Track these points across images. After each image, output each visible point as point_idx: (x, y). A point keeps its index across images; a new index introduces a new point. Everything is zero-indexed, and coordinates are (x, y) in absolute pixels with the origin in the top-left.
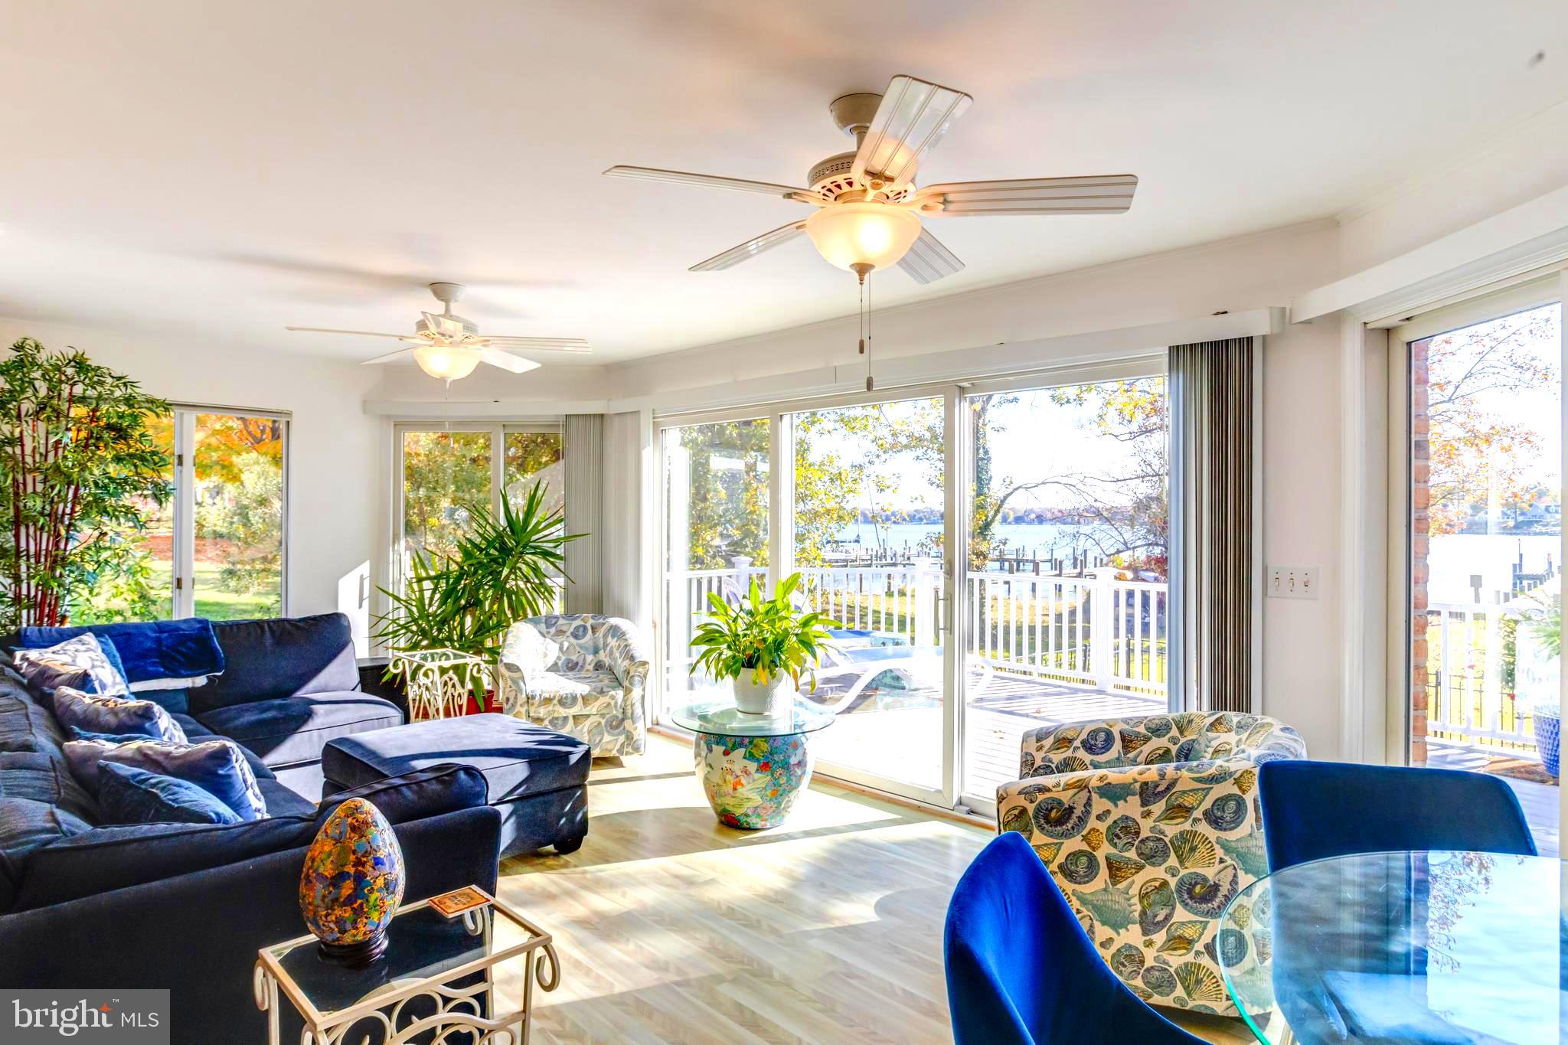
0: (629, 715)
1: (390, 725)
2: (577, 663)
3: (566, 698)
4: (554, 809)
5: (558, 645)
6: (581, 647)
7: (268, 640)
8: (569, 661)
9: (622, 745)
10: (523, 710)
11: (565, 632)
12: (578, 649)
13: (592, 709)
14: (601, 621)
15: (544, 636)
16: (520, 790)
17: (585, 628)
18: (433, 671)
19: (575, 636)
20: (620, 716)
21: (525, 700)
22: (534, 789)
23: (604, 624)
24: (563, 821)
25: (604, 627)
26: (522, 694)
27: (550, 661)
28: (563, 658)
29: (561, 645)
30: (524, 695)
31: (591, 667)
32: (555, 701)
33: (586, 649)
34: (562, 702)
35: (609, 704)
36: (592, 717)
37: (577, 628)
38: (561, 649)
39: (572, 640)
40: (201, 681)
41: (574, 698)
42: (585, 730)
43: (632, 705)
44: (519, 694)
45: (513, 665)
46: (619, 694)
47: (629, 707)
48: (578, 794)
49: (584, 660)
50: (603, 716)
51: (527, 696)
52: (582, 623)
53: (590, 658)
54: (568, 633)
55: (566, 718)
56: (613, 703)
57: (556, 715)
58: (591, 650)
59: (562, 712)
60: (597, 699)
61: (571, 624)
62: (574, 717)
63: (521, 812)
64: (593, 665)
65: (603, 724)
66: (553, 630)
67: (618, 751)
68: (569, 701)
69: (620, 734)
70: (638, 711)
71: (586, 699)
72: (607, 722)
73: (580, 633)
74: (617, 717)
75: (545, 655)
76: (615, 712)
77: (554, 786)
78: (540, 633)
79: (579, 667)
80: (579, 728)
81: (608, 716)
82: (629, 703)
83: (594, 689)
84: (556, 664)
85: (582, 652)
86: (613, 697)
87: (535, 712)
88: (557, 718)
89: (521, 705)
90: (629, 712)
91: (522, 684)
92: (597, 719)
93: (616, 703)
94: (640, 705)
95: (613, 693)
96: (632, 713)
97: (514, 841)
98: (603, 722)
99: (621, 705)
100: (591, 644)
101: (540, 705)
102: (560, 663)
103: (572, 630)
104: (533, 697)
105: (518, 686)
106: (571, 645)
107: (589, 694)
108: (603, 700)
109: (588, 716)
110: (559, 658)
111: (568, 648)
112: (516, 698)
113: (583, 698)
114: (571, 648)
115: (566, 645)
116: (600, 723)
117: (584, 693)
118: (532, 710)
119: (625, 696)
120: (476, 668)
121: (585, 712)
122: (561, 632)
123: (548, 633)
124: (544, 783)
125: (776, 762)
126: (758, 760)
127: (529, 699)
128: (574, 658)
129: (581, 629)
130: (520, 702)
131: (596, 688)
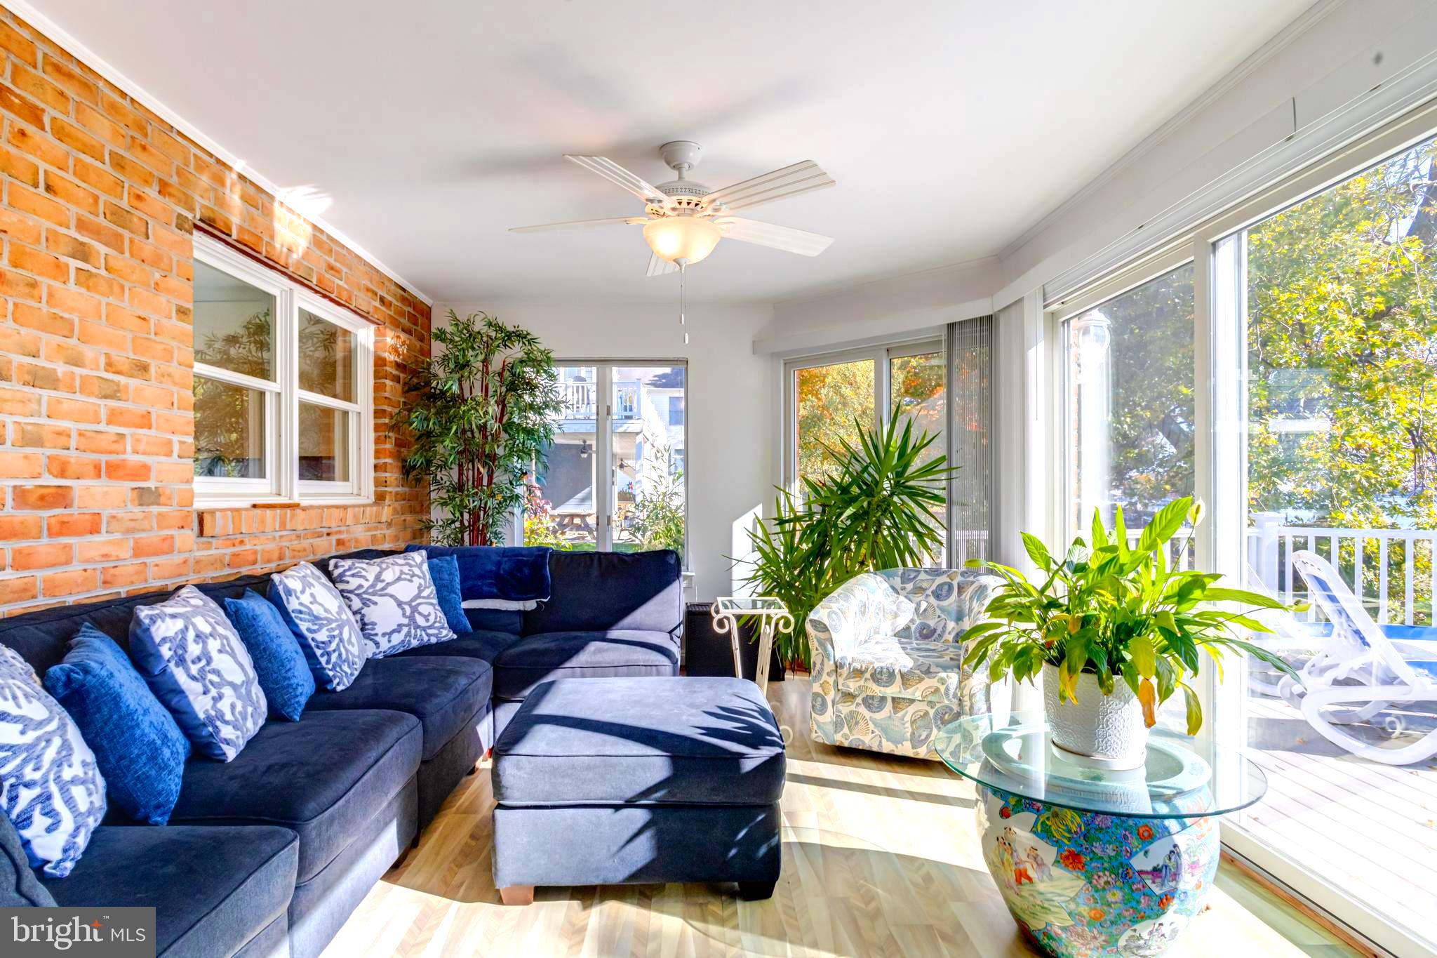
0: (967, 708)
1: (658, 674)
2: (935, 631)
3: (881, 673)
4: (718, 833)
5: (914, 605)
6: (942, 610)
7: (595, 572)
8: (924, 626)
9: (958, 746)
10: (831, 680)
11: (925, 590)
12: (938, 612)
13: (916, 692)
14: (971, 579)
15: (898, 593)
16: (658, 795)
17: (950, 587)
18: (728, 619)
19: (938, 596)
20: (956, 708)
21: (834, 668)
22: (680, 797)
23: (973, 583)
24: (733, 852)
25: (973, 587)
26: (829, 660)
27: (902, 622)
28: (918, 622)
29: (919, 605)
30: (832, 662)
31: (950, 638)
32: (868, 675)
33: (949, 613)
34: (877, 677)
35: (937, 690)
36: (917, 703)
37: (940, 586)
38: (917, 610)
39: (932, 600)
40: (531, 605)
41: (891, 674)
42: (907, 718)
43: (971, 696)
44: (826, 660)
45: (820, 623)
46: (953, 678)
47: (966, 698)
48: (760, 818)
49: (945, 627)
50: (932, 704)
51: (835, 663)
52: (948, 580)
53: (951, 625)
54: (929, 592)
55: (883, 699)
56: (942, 688)
57: (869, 693)
58: (954, 615)
59: (878, 691)
60: (921, 680)
61: (933, 581)
62: (894, 699)
63: (662, 826)
64: (953, 634)
65: (931, 715)
66: (910, 586)
67: (951, 753)
68: (884, 677)
69: (954, 731)
70: (980, 704)
71: (906, 678)
72: (936, 713)
73: (944, 593)
74: (951, 709)
75: (896, 616)
76: (946, 702)
77: (718, 799)
78: (893, 588)
79: (936, 635)
80: (899, 715)
81: (938, 705)
82: (966, 692)
83: (918, 667)
84: (907, 628)
85: (943, 616)
86: (943, 681)
87: (843, 685)
88: (873, 697)
89: (828, 674)
90: (967, 704)
91: (829, 647)
92: (924, 707)
93: (947, 689)
94: (983, 698)
95: (943, 675)
96: (971, 707)
97: (653, 861)
98: (932, 712)
99: (955, 696)
100: (954, 608)
101: (848, 678)
102: (913, 627)
103: (934, 587)
104: (842, 666)
105: (825, 649)
106: (930, 606)
107: (910, 672)
108: (929, 683)
109: (912, 701)
110: (912, 621)
111: (925, 610)
112: (822, 663)
113: (902, 676)
114: (930, 611)
115: (924, 605)
116: (926, 713)
117: (904, 670)
118: (841, 681)
119: (960, 682)
120: (782, 622)
121: (907, 694)
122: (919, 590)
123: (903, 589)
124: (699, 792)
125: (1095, 857)
126: (1057, 843)
127: (838, 666)
128: (932, 623)
129: (946, 587)
130: (827, 670)
131: (922, 664)
